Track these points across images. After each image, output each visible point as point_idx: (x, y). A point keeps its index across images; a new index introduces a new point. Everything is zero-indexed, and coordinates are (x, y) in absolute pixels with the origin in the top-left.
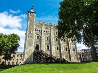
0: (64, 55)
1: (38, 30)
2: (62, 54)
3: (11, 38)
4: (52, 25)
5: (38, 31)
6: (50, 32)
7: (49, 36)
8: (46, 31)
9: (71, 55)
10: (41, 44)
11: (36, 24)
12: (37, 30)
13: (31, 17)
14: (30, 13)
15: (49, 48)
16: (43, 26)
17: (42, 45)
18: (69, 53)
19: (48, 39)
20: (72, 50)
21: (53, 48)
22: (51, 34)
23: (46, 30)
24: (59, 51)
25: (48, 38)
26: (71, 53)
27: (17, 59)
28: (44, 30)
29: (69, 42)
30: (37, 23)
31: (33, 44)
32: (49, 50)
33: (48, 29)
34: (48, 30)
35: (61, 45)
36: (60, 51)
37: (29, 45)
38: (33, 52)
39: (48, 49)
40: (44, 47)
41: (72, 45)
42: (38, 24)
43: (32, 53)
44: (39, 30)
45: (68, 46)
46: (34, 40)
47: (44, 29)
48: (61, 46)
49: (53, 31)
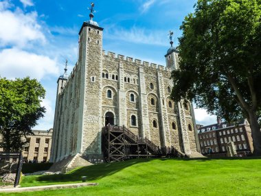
0: (170, 139)
1: (109, 74)
2: (165, 137)
3: (24, 90)
4: (142, 64)
5: (110, 78)
6: (138, 81)
7: (135, 93)
8: (129, 79)
9: (184, 139)
10: (117, 110)
11: (103, 58)
12: (107, 75)
13: (91, 40)
14: (88, 28)
15: (137, 121)
16: (121, 65)
17: (120, 115)
18: (180, 135)
19: (133, 100)
20: (187, 128)
21: (146, 122)
22: (139, 87)
23: (128, 76)
24: (158, 128)
25: (132, 95)
26: (183, 134)
27: (37, 149)
28: (123, 75)
29: (180, 109)
30: (107, 56)
31: (101, 109)
32: (137, 126)
33: (132, 73)
34: (132, 77)
35: (163, 114)
36: (161, 128)
37: (91, 114)
38: (100, 130)
39: (134, 123)
40: (126, 119)
41: (185, 116)
42: (109, 60)
43: (98, 134)
44: (112, 74)
45: (178, 118)
46: (101, 101)
47: (123, 72)
48: (163, 117)
49: (144, 79)
